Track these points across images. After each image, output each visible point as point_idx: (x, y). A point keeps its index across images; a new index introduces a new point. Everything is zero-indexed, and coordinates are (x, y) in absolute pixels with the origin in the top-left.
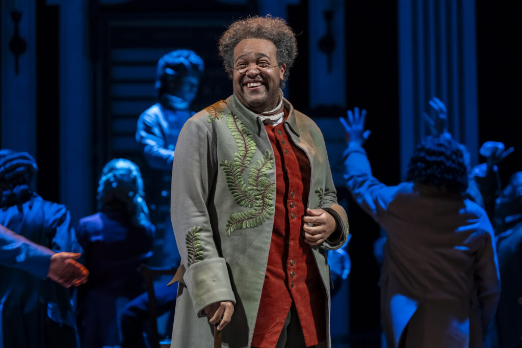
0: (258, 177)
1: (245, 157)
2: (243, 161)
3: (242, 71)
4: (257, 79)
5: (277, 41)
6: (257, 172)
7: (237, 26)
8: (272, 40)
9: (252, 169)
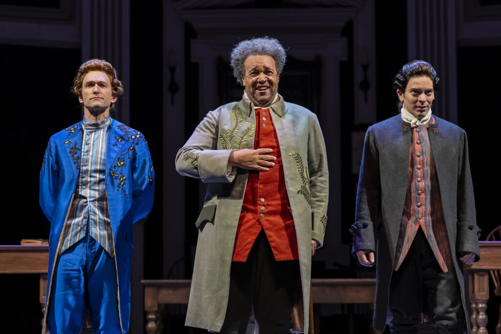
0: (240, 143)
1: (234, 129)
2: (233, 132)
3: (254, 79)
4: (265, 84)
5: (275, 56)
6: (241, 139)
7: (244, 45)
8: (271, 55)
9: (237, 137)
